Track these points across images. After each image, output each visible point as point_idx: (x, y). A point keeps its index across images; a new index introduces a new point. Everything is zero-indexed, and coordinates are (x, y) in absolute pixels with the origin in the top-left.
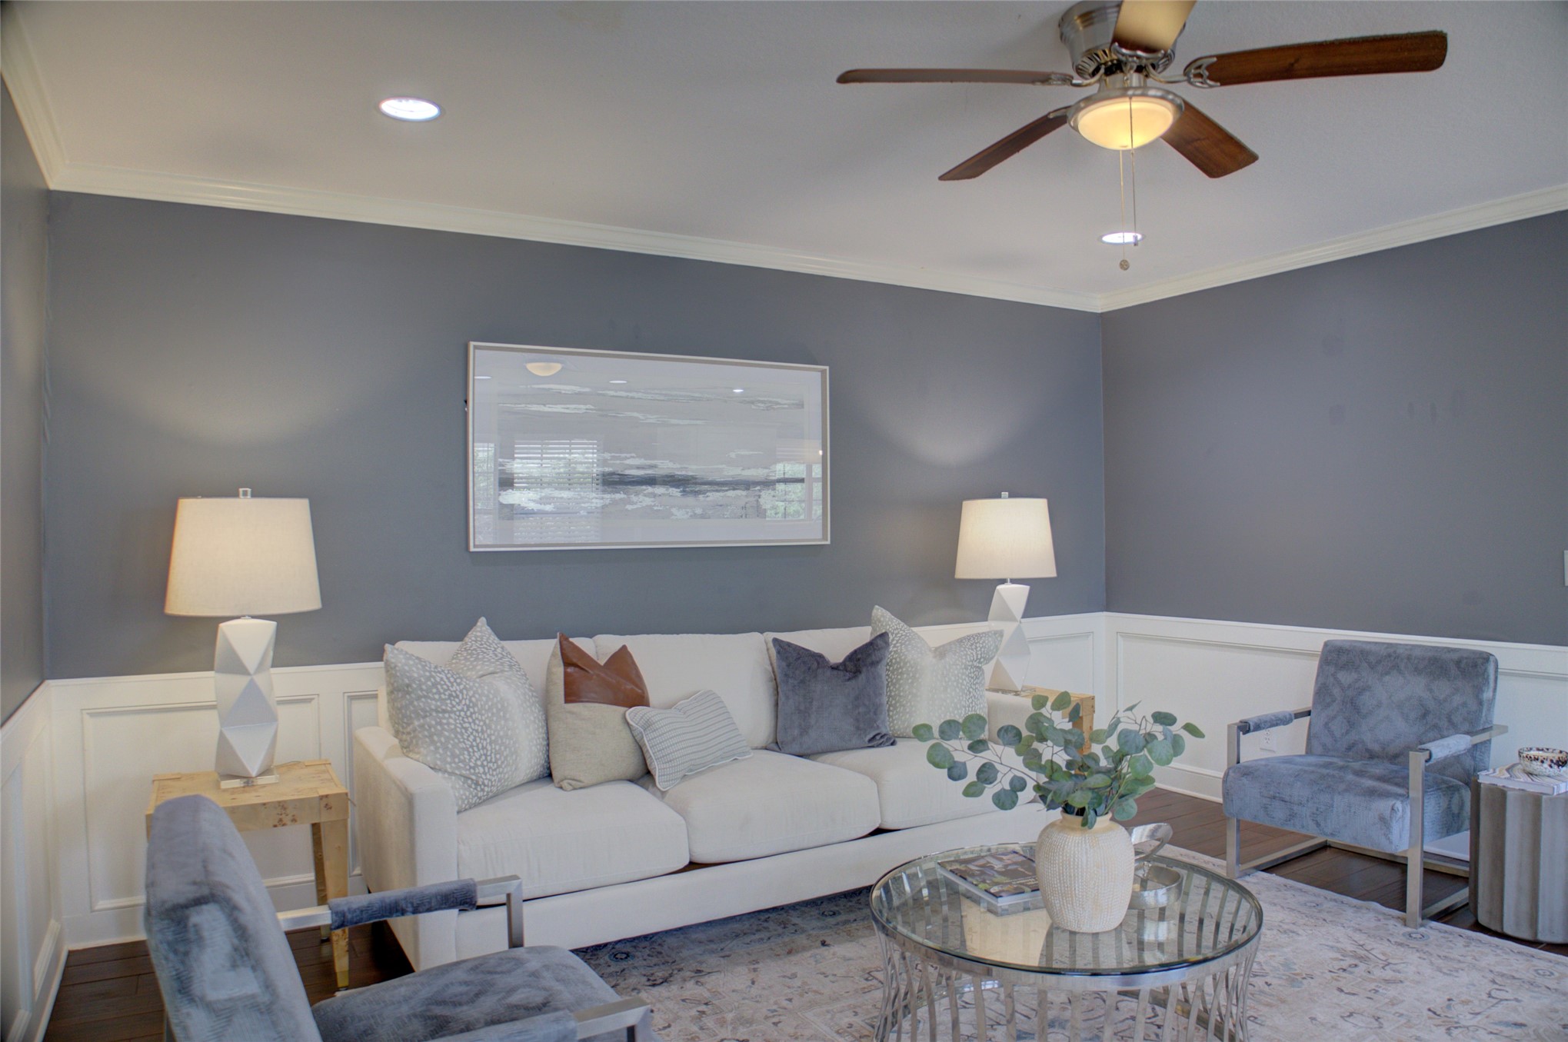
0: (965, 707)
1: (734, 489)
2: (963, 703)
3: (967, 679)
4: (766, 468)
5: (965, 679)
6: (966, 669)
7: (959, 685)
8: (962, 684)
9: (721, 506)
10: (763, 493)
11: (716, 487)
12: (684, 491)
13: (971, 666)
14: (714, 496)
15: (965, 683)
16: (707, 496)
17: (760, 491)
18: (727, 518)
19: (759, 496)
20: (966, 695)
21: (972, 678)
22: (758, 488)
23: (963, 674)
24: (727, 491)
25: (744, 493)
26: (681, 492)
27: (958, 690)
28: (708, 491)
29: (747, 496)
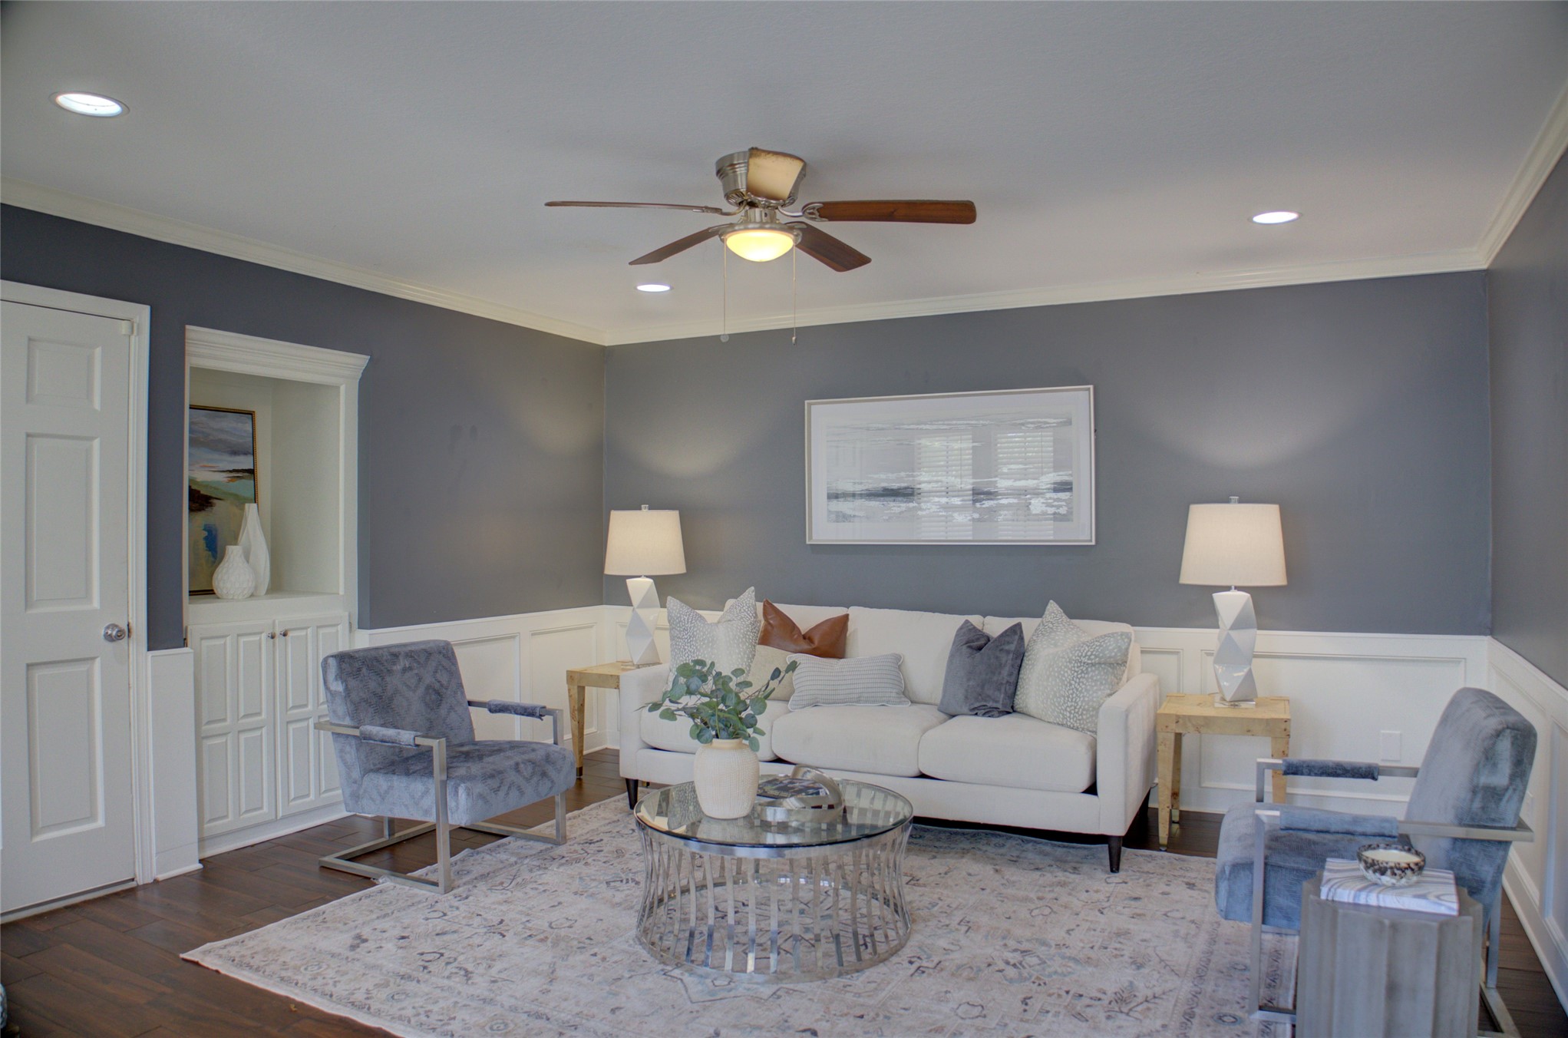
0: (1064, 697)
2: (1062, 693)
3: (1069, 672)
5: (1067, 672)
6: (1071, 663)
7: (1061, 676)
8: (1063, 675)
13: (1075, 661)
15: (1066, 675)
20: (1066, 686)
21: (1077, 672)
23: (1066, 667)
27: (1058, 680)
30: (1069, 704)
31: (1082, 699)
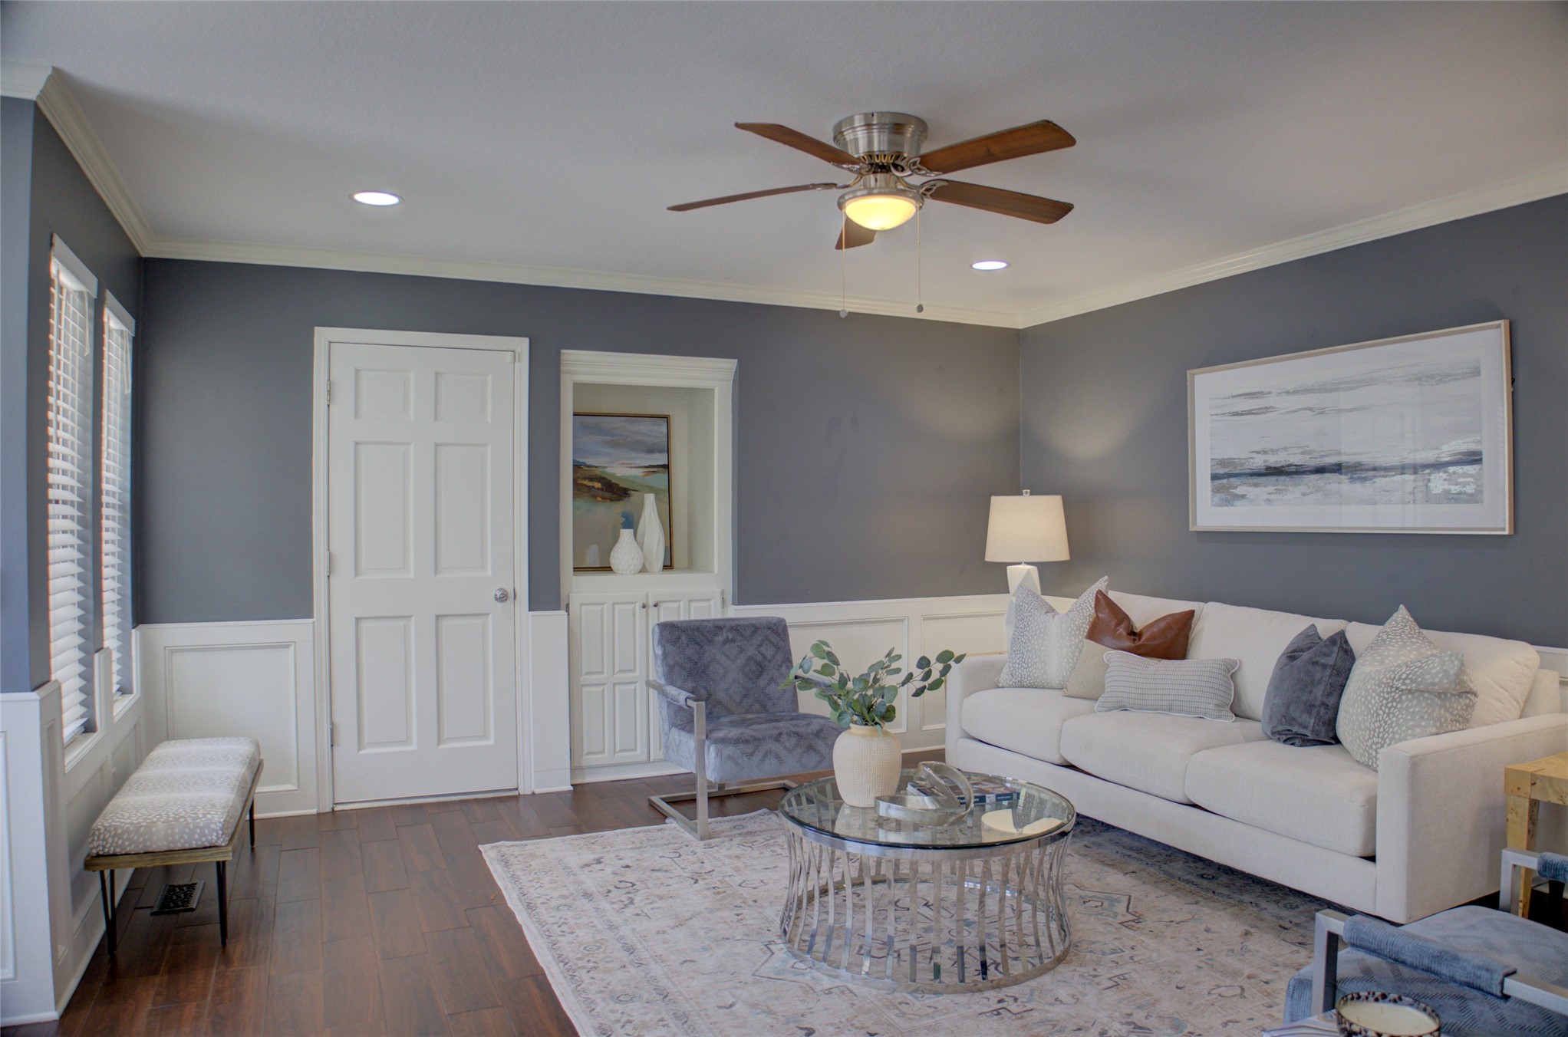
0: (1369, 730)
1: (1402, 474)
2: (1367, 724)
3: (1377, 698)
4: (1436, 449)
5: (1374, 698)
6: (1380, 686)
7: (1367, 702)
8: (1370, 702)
9: (1387, 491)
10: (1433, 477)
11: (1383, 473)
12: (1352, 478)
13: (1385, 684)
14: (1381, 482)
15: (1373, 701)
16: (1374, 482)
17: (1429, 474)
18: (1394, 504)
19: (1429, 481)
20: (1373, 716)
21: (1387, 699)
22: (1428, 471)
23: (1374, 691)
24: (1393, 475)
25: (1412, 477)
26: (1349, 479)
27: (1363, 707)
28: (1375, 477)
29: (1415, 481)
30: (1375, 740)
31: (1391, 735)
